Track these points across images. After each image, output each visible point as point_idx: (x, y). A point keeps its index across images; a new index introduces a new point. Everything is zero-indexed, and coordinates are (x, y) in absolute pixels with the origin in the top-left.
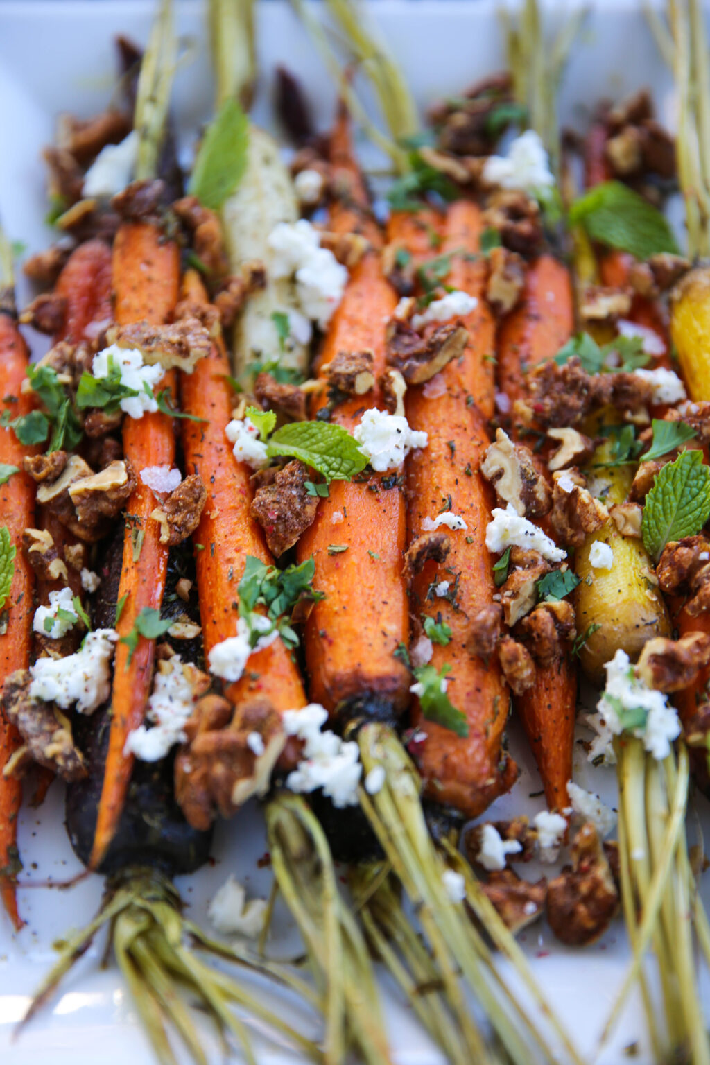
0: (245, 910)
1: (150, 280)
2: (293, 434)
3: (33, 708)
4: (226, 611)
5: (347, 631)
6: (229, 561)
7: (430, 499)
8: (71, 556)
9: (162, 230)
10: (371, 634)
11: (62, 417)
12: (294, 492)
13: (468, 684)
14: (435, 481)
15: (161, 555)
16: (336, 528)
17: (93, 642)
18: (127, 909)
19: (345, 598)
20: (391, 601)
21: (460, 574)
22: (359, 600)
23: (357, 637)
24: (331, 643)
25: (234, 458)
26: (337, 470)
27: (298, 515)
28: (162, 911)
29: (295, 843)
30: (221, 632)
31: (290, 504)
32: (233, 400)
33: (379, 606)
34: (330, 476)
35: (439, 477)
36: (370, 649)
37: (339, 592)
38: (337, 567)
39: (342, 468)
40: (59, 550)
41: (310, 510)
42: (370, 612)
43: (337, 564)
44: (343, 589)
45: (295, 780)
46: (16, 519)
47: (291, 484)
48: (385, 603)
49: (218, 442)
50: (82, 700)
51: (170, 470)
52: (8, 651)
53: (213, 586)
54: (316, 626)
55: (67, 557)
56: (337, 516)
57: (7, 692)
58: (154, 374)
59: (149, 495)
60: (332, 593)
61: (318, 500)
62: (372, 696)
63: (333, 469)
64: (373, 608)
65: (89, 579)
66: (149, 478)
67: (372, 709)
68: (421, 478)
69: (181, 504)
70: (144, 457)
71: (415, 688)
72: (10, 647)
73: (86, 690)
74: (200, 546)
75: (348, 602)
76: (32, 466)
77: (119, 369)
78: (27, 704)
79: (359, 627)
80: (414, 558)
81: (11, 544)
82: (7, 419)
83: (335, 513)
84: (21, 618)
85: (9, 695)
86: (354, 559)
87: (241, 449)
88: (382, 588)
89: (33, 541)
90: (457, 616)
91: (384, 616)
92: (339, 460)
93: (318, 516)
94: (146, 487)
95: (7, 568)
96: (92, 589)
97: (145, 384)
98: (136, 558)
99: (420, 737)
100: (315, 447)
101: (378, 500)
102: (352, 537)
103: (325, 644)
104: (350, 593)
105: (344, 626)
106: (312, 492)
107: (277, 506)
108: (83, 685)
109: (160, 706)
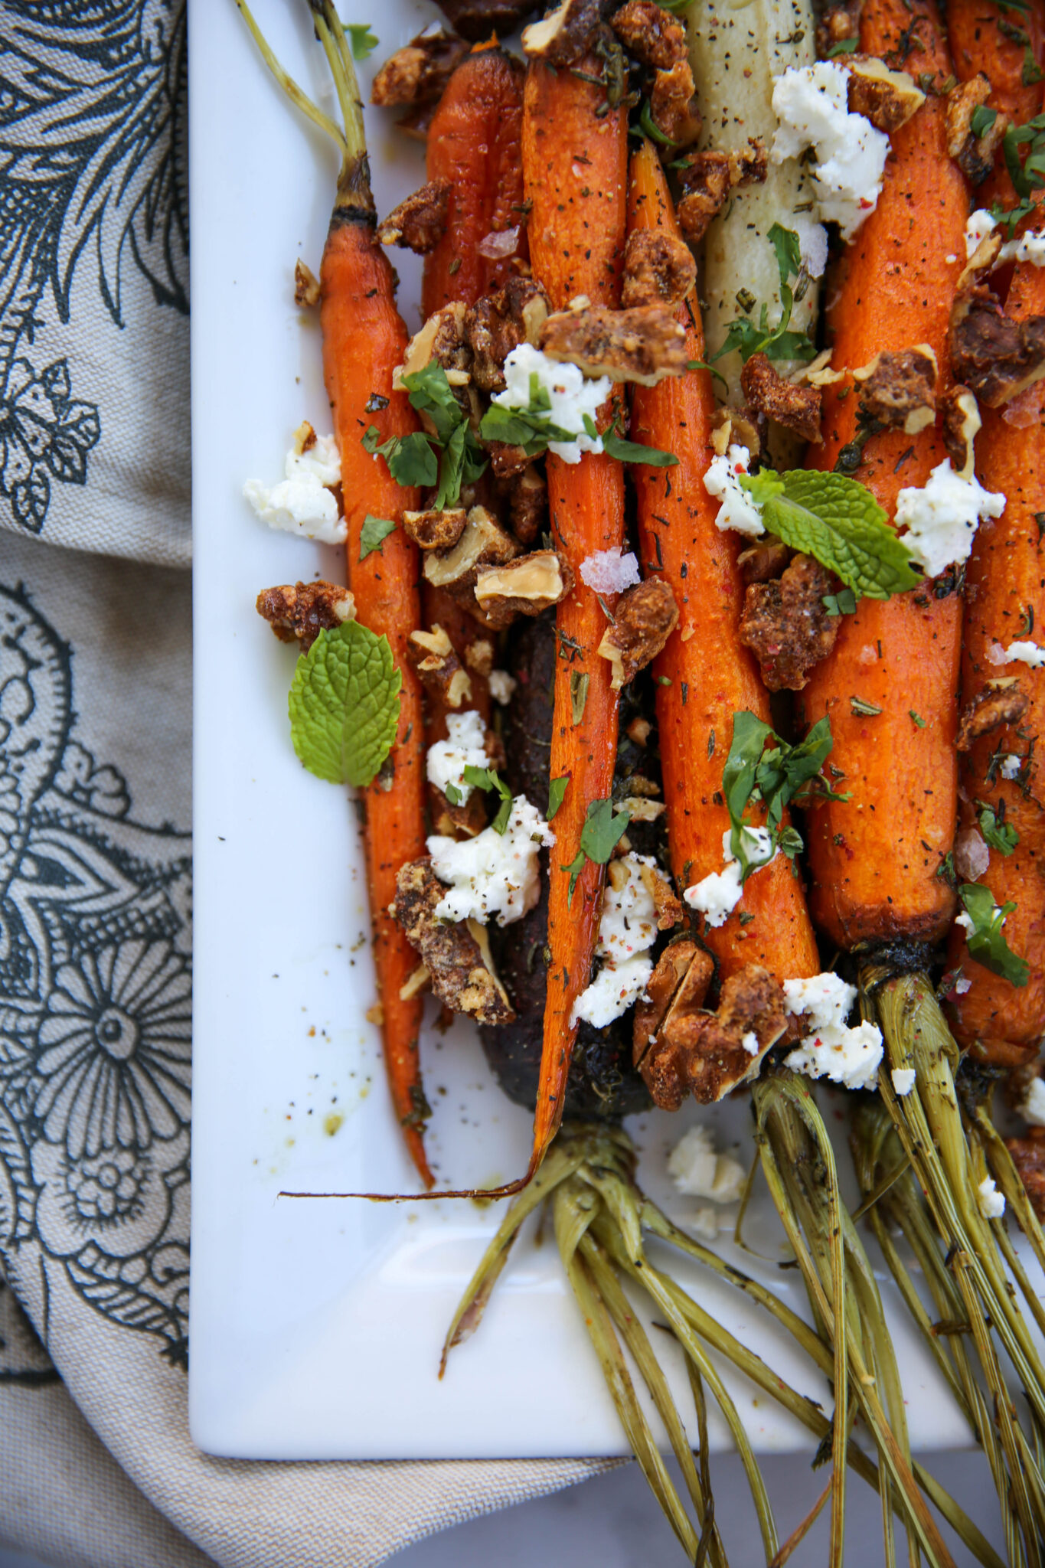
0: (716, 1181)
1: (585, 194)
2: (804, 487)
3: (440, 930)
4: (704, 801)
5: (874, 844)
6: (709, 718)
7: (1001, 608)
8: (475, 660)
9: (602, 91)
10: (907, 847)
11: (458, 451)
12: (806, 613)
13: (1034, 911)
14: (1011, 578)
15: (611, 705)
16: (865, 671)
17: (517, 830)
18: (570, 1183)
19: (874, 792)
20: (936, 788)
21: (1036, 738)
22: (892, 794)
23: (888, 856)
24: (850, 855)
25: (715, 529)
26: (871, 578)
27: (810, 647)
28: (612, 1188)
29: (792, 1141)
30: (696, 829)
31: (801, 631)
32: (714, 416)
33: (920, 799)
34: (859, 587)
35: (1019, 574)
36: (905, 872)
37: (865, 779)
38: (864, 735)
39: (878, 577)
40: (459, 657)
41: (828, 639)
42: (908, 811)
43: (864, 732)
44: (871, 776)
45: (795, 1060)
46: (396, 607)
47: (803, 602)
48: (928, 792)
49: (692, 499)
50: (504, 912)
51: (622, 554)
52: (396, 814)
53: (682, 752)
54: (829, 821)
55: (469, 661)
56: (867, 653)
57: (403, 903)
58: (598, 394)
59: (593, 602)
60: (855, 777)
61: (840, 620)
62: (904, 940)
63: (866, 576)
64: (912, 804)
65: (500, 686)
66: (592, 575)
67: (904, 957)
68: (990, 566)
69: (641, 634)
70: (582, 528)
71: (963, 919)
72: (398, 808)
73: (510, 902)
74: (666, 681)
75: (878, 800)
76: (416, 530)
77: (547, 398)
78: (432, 924)
79: (890, 838)
80: (977, 732)
81: (395, 668)
82: (375, 441)
83: (866, 649)
84: (409, 763)
85: (406, 908)
86: (889, 728)
87: (727, 519)
88: (925, 768)
89: (425, 653)
90: (1026, 804)
91: (927, 813)
92: (874, 561)
93: (840, 642)
94: (589, 589)
95: (390, 704)
96: (505, 700)
97: (586, 419)
98: (577, 719)
99: (962, 987)
100: (837, 521)
101: (926, 618)
102: (888, 690)
103: (843, 855)
104: (879, 785)
105: (871, 835)
106: (833, 612)
107: (781, 636)
108: (507, 895)
109: (613, 938)
